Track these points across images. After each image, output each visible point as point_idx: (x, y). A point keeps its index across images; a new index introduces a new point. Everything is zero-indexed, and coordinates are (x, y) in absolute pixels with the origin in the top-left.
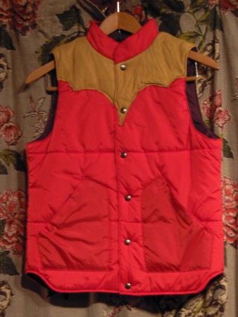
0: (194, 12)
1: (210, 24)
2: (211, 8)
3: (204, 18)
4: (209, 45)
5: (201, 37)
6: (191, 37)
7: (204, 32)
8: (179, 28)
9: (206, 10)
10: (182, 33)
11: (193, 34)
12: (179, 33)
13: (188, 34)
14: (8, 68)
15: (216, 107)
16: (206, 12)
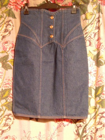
0: (93, 4)
1: (98, 10)
2: (98, 4)
3: (95, 8)
4: (97, 18)
5: (94, 15)
6: (91, 14)
7: (95, 13)
8: (87, 10)
9: (97, 4)
10: (88, 12)
11: (92, 14)
12: (87, 12)
13: (90, 13)
14: (13, 26)
15: (101, 43)
16: (96, 5)
